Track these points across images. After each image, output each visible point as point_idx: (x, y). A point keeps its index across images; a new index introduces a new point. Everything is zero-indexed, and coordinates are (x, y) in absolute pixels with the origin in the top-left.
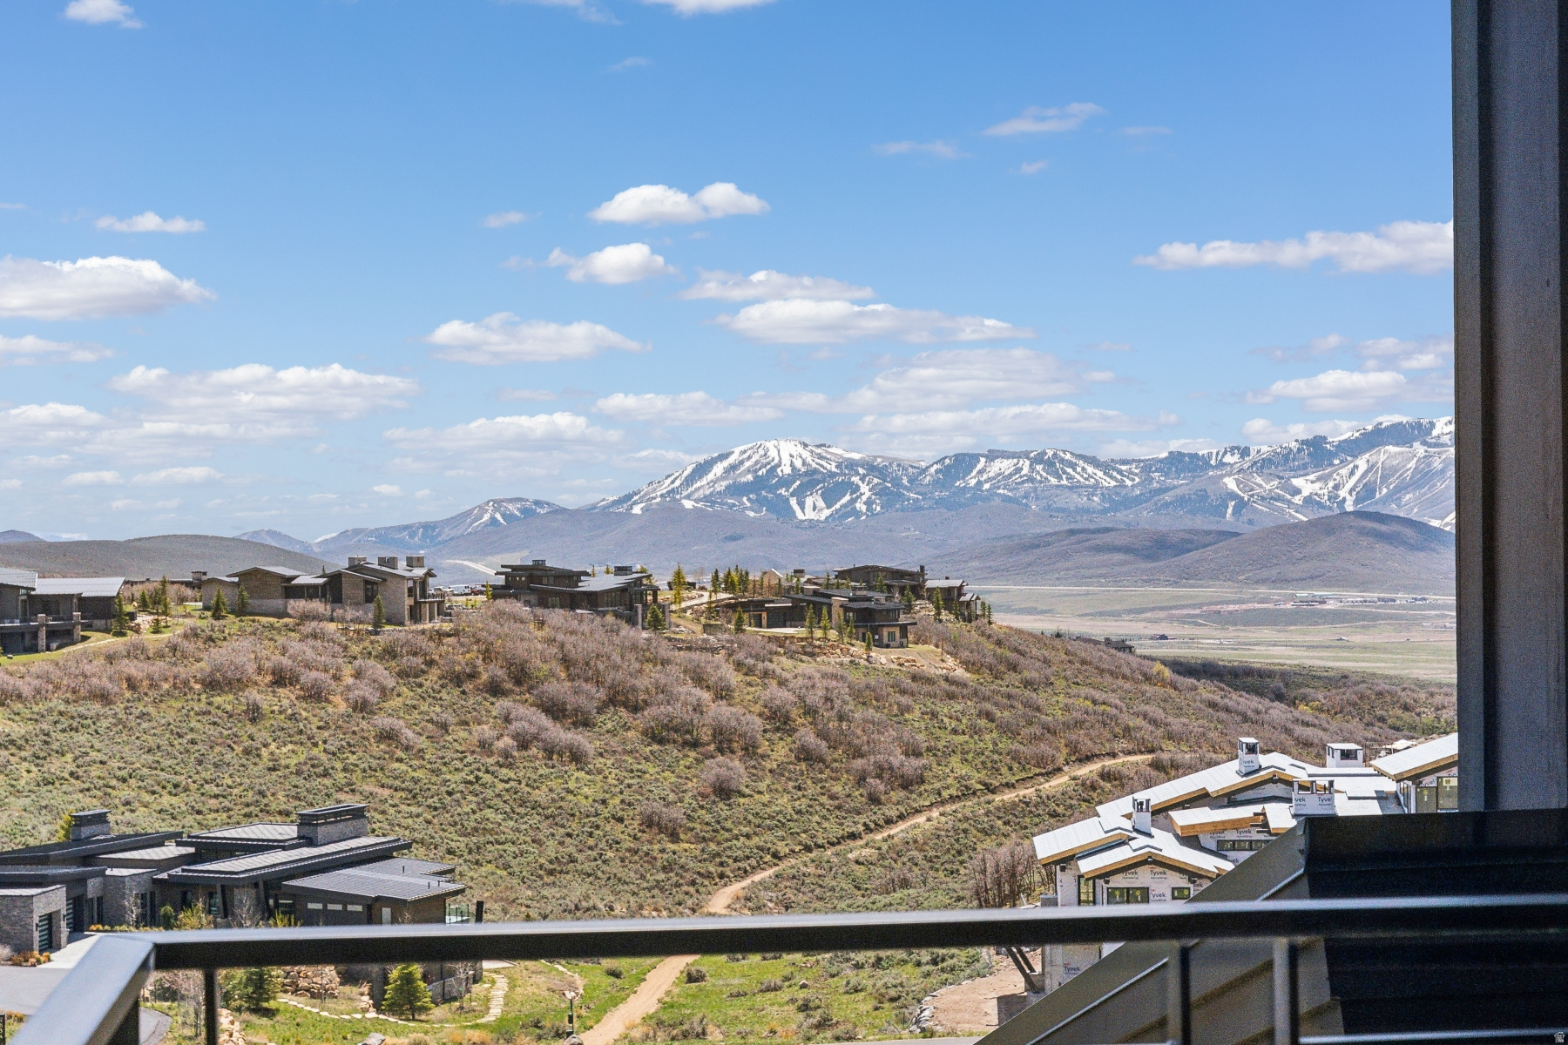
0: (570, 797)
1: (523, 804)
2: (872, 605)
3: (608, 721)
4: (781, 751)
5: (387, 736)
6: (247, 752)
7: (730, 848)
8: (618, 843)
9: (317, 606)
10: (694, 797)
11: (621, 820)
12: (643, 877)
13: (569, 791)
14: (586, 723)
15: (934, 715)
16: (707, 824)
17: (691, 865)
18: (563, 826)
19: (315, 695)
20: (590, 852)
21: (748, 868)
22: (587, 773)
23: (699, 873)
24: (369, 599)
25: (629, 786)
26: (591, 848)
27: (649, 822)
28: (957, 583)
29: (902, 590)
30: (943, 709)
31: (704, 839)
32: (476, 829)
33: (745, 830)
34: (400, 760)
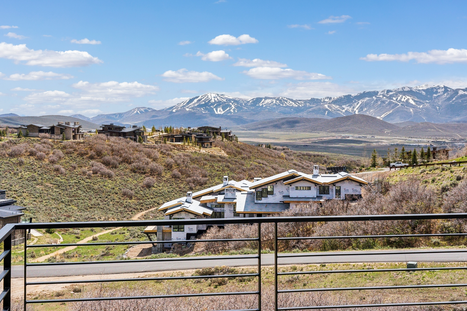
0: (104, 187)
1: (90, 189)
2: (203, 137)
3: (121, 167)
4: (168, 175)
5: (57, 170)
6: (15, 174)
7: (146, 201)
8: (114, 200)
9: (47, 135)
10: (140, 188)
11: (117, 193)
12: (117, 209)
13: (104, 185)
14: (116, 167)
15: (213, 166)
16: (141, 195)
17: (133, 206)
18: (100, 195)
19: (40, 159)
20: (104, 202)
21: (149, 207)
22: (112, 181)
23: (134, 208)
24: (61, 133)
25: (122, 184)
26: (105, 201)
27: (125, 194)
28: (229, 131)
29: (213, 133)
30: (216, 165)
31: (139, 199)
32: (73, 196)
33: (152, 196)
34: (59, 177)
